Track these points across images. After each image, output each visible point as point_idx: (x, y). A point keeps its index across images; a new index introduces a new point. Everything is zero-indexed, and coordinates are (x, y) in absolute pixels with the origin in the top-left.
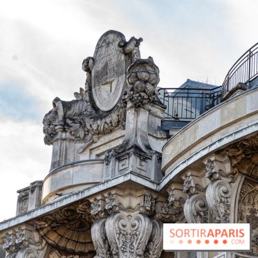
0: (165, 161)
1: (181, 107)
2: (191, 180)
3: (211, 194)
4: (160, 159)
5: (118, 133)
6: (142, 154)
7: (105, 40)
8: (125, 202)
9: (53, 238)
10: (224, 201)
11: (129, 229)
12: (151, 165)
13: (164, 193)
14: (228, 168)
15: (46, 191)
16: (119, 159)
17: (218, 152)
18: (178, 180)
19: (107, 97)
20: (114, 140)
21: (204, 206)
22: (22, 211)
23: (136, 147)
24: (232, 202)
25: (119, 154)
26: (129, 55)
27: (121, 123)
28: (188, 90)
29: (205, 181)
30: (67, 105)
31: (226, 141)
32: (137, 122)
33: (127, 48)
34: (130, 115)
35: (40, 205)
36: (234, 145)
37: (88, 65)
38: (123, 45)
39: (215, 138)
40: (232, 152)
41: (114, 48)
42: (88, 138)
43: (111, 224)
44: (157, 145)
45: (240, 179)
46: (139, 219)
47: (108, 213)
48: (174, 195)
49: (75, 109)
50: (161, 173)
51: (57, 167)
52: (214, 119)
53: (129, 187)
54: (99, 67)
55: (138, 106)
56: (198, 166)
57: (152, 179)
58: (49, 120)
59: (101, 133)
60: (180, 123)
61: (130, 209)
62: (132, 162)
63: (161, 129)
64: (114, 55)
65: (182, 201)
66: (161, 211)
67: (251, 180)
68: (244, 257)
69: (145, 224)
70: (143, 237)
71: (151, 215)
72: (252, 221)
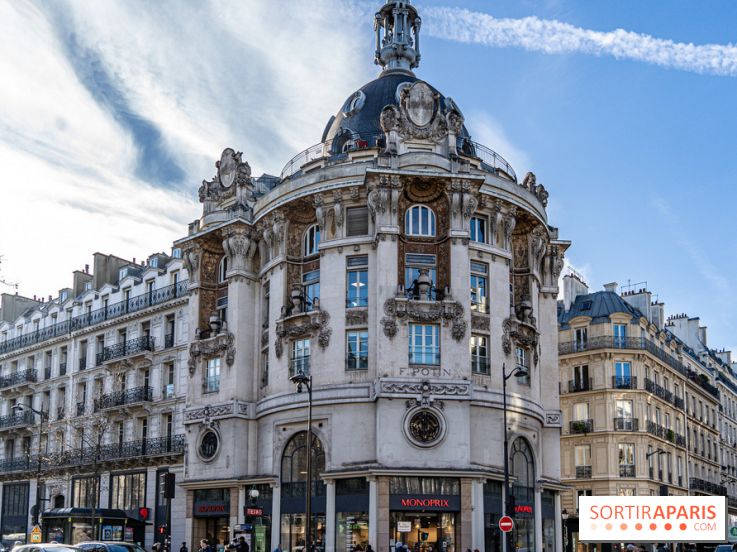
0: (255, 212)
1: (262, 187)
2: (266, 221)
3: (275, 228)
4: (252, 211)
5: (233, 198)
6: (245, 208)
7: (226, 152)
8: (237, 230)
9: (206, 246)
10: (281, 231)
11: (239, 243)
12: (248, 213)
13: (255, 227)
14: (283, 216)
15: (201, 224)
16: (234, 210)
17: (278, 208)
18: (261, 221)
19: (228, 180)
20: (231, 201)
21: (273, 233)
22: (191, 234)
23: (242, 205)
24: (285, 232)
25: (234, 208)
26: (237, 160)
27: (234, 193)
28: (264, 178)
29: (273, 222)
30: (209, 184)
31: (282, 203)
32: (241, 192)
33: (236, 156)
34: (238, 189)
35: (199, 231)
36: (285, 205)
37: (218, 165)
38: (234, 155)
39: (277, 201)
40: (284, 208)
41: (230, 156)
42: (220, 200)
43: (231, 240)
44: (251, 204)
45: (288, 221)
46: (244, 239)
47: (230, 236)
48: (259, 228)
49: (213, 186)
50: (253, 218)
51: (206, 213)
52: (276, 193)
53: (239, 224)
54: (223, 165)
55: (242, 185)
56: (269, 215)
57: (249, 220)
58: (201, 190)
59: (225, 198)
60: (261, 194)
61: (240, 234)
62: (240, 212)
63: (252, 196)
64: (230, 160)
65: (263, 231)
66: (254, 235)
67: (293, 222)
68: (290, 257)
69: (246, 241)
70: (246, 247)
71: (249, 237)
72: (294, 241)
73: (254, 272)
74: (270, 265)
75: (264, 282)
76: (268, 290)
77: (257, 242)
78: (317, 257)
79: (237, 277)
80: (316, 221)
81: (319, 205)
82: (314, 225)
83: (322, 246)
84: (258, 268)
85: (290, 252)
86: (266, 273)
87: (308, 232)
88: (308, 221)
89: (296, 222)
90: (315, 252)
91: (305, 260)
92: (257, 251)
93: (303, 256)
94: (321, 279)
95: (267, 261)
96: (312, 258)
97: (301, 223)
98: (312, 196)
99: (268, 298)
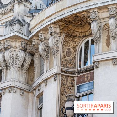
0: (31, 27)
2: (42, 35)
3: (51, 41)
4: (29, 26)
5: (11, 14)
6: (21, 23)
8: (13, 44)
10: (56, 44)
11: (15, 56)
12: (25, 28)
13: (30, 41)
14: (58, 30)
16: (11, 25)
17: (54, 23)
18: (37, 35)
20: (9, 17)
21: (48, 46)
23: (19, 21)
24: (60, 45)
25: (11, 23)
27: (12, 10)
29: (48, 36)
31: (58, 19)
32: (19, 9)
34: (16, 6)
36: (61, 20)
39: (53, 17)
40: (60, 23)
43: (7, 54)
44: (27, 20)
45: (63, 35)
46: (19, 52)
47: (6, 49)
48: (35, 41)
50: (30, 32)
52: (52, 9)
53: (15, 38)
55: (20, 2)
56: (46, 29)
57: (25, 34)
59: (3, 14)
60: (38, 10)
61: (15, 47)
62: (17, 27)
63: (29, 13)
65: (38, 44)
66: (29, 48)
67: (68, 35)
68: (65, 69)
69: (22, 54)
70: (21, 59)
71: (24, 50)
72: (69, 53)
73: (28, 83)
74: (44, 77)
75: (37, 93)
76: (41, 101)
77: (32, 55)
78: (92, 69)
79: (11, 88)
80: (91, 34)
81: (94, 20)
82: (89, 39)
83: (96, 58)
84: (32, 80)
85: (64, 64)
86: (39, 85)
87: (83, 45)
88: (83, 34)
89: (72, 36)
90: (89, 64)
91: (79, 72)
92: (32, 64)
93: (77, 68)
94: (95, 91)
95: (42, 73)
96: (86, 71)
97: (76, 37)
98: (88, 11)
99: (41, 109)
